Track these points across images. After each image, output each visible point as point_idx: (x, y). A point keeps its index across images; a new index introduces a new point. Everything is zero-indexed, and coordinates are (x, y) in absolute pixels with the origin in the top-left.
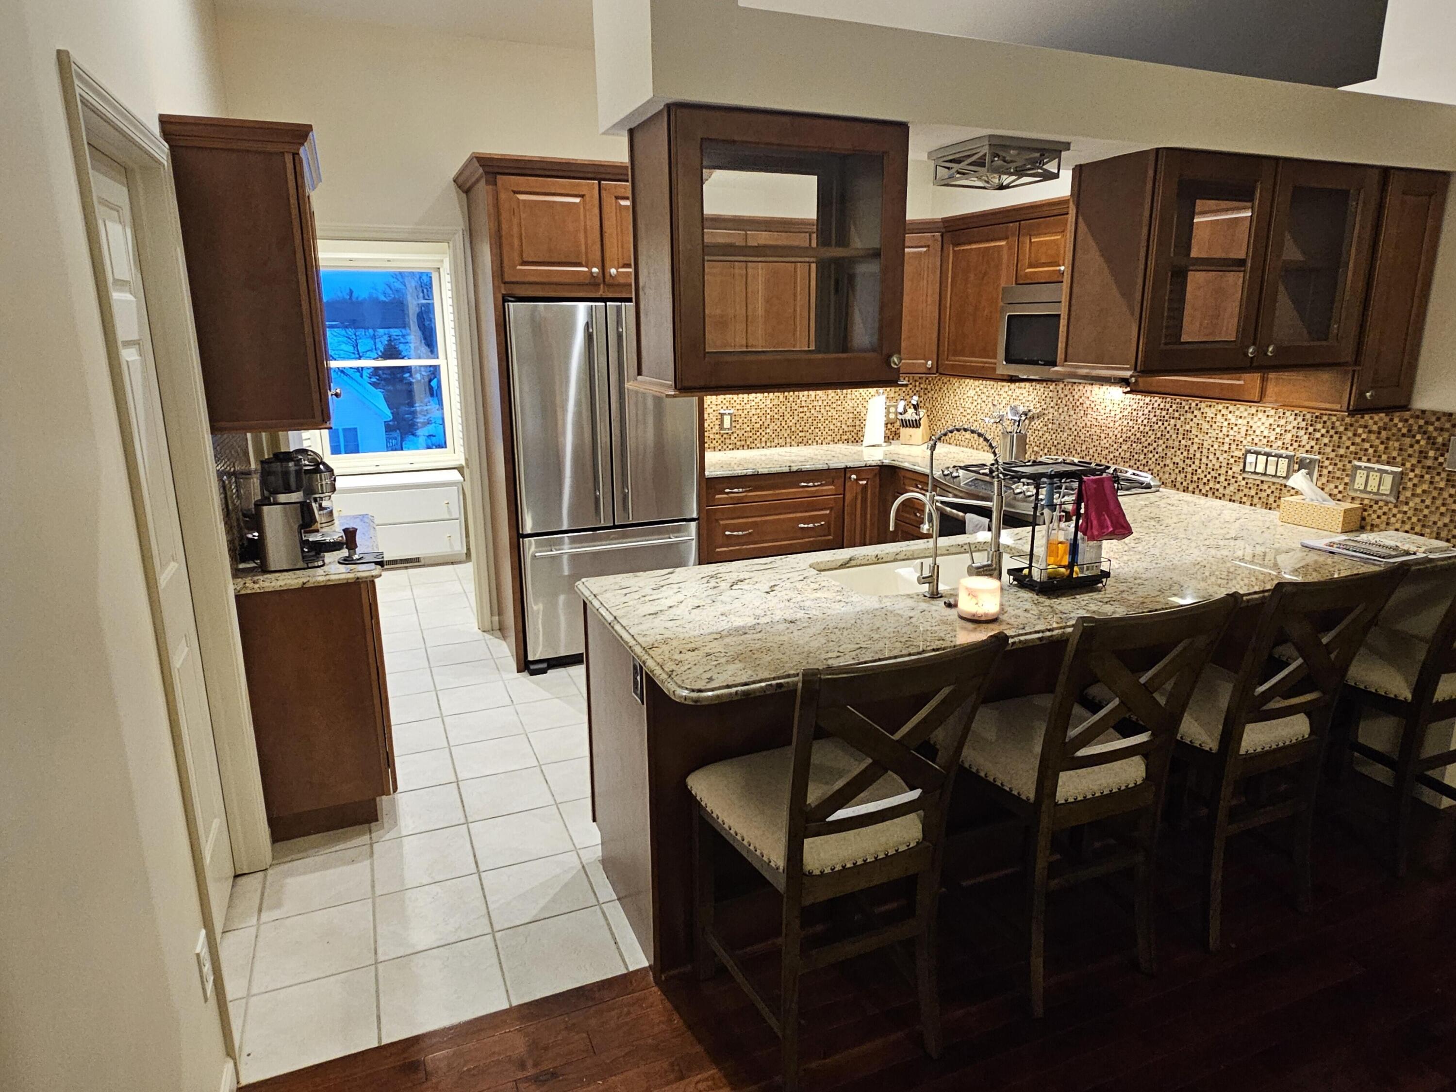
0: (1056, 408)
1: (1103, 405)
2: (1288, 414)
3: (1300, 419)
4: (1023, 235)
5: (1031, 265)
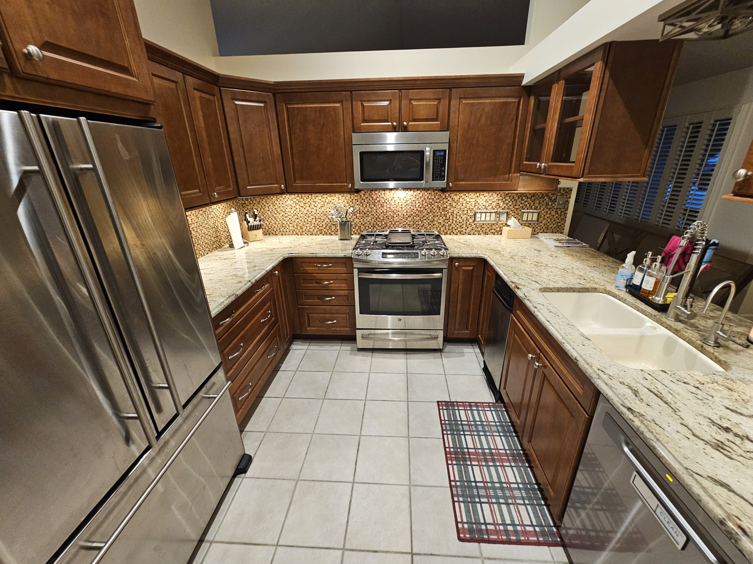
0: (361, 205)
1: (393, 201)
2: (494, 194)
3: (499, 196)
4: (357, 101)
5: (365, 121)
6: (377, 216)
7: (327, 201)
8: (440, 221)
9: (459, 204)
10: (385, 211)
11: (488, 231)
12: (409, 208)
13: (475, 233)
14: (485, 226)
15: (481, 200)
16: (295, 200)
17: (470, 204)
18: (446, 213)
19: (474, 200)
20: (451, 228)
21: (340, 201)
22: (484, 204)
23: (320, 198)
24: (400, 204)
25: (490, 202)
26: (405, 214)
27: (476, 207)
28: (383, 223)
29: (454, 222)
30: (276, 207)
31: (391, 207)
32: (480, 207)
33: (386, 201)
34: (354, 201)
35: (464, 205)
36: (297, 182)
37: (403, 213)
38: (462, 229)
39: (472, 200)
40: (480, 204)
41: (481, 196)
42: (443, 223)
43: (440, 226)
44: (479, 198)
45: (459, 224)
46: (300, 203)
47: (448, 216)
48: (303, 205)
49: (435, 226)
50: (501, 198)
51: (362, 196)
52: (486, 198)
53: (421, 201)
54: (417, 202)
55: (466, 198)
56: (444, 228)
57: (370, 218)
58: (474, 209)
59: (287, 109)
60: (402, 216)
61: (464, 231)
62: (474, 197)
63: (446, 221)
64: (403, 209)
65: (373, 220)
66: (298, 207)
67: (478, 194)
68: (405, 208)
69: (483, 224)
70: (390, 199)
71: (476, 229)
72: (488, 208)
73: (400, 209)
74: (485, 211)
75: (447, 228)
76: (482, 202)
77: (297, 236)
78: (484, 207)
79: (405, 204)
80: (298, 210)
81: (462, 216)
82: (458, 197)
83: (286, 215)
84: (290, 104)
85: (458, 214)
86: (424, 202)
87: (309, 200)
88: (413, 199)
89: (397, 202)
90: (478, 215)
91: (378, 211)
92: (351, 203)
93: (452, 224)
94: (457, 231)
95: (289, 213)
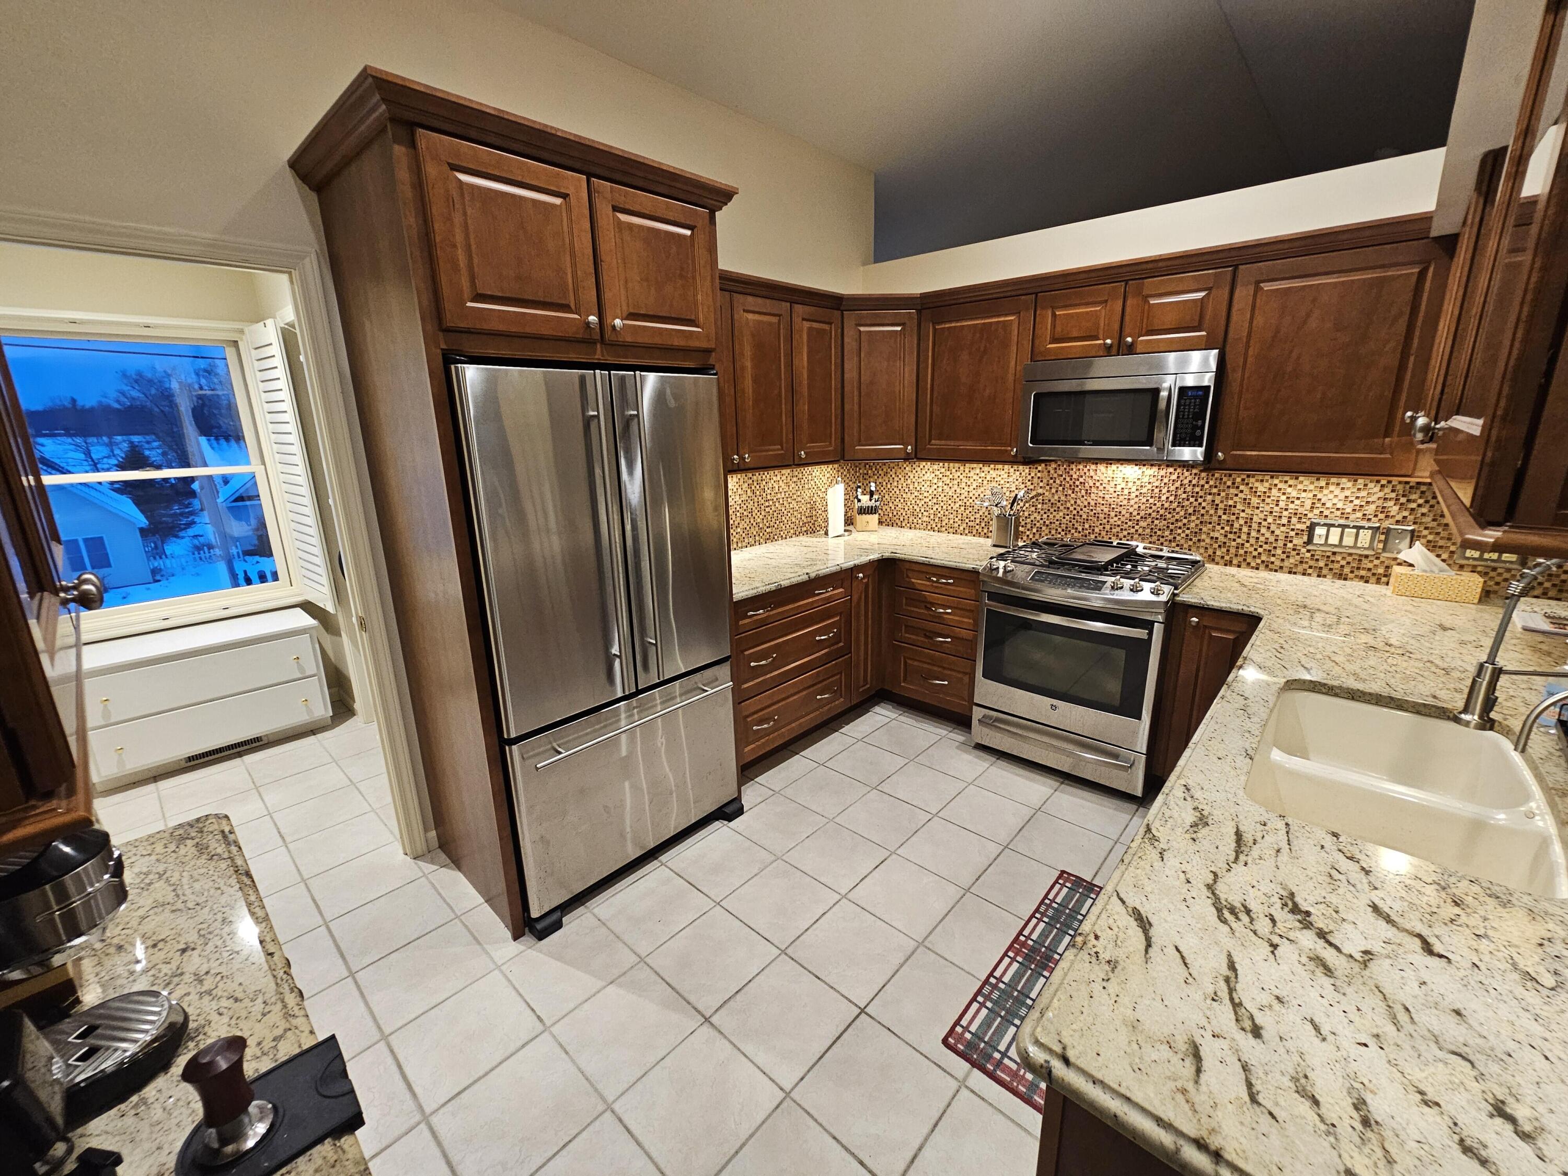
1: (1112, 484)
3: (1387, 490)
4: (1043, 308)
5: (1055, 340)
6: (1075, 512)
7: (988, 478)
8: (1216, 535)
9: (1268, 500)
10: (1092, 503)
11: (1347, 570)
12: (1144, 500)
13: (1310, 571)
14: (1339, 558)
15: (1331, 496)
16: (937, 473)
17: (1297, 502)
18: (1233, 518)
19: (1311, 495)
20: (1241, 552)
21: (1011, 479)
22: (1340, 505)
23: (978, 471)
24: (1126, 492)
25: (1357, 502)
26: (1135, 513)
27: (1316, 512)
28: (1087, 526)
29: (1252, 541)
30: (909, 481)
31: (1106, 496)
32: (1326, 513)
33: (1098, 484)
34: (1036, 480)
35: (1282, 504)
36: (933, 442)
37: (1131, 510)
38: (1273, 559)
39: (1304, 495)
40: (1329, 505)
41: (1332, 488)
42: (1222, 539)
43: (1216, 546)
44: (1325, 492)
45: (1266, 547)
46: (945, 479)
47: (1236, 525)
48: (948, 482)
49: (1202, 544)
50: (1393, 495)
51: (1052, 472)
52: (1347, 493)
53: (1172, 488)
54: (1165, 491)
55: (1289, 490)
56: (1224, 550)
57: (1061, 514)
58: (1310, 515)
59: (935, 330)
60: (1128, 515)
61: (1278, 563)
62: (1312, 487)
63: (1231, 536)
64: (1132, 502)
65: (1067, 517)
66: (940, 484)
67: (1322, 483)
68: (1137, 500)
69: (1334, 553)
70: (1106, 481)
71: (1312, 563)
72: (1352, 517)
73: (1125, 502)
74: (1342, 522)
75: (1233, 550)
76: (1335, 501)
77: (932, 533)
78: (1339, 513)
79: (1137, 493)
80: (940, 490)
81: (1273, 527)
82: (1267, 485)
83: (920, 497)
84: (939, 323)
85: (1264, 523)
86: (1180, 492)
87: (959, 474)
88: (1157, 484)
89: (1119, 488)
90: (1320, 531)
91: (1079, 502)
92: (1029, 483)
93: (1247, 545)
94: (1259, 561)
95: (926, 494)
